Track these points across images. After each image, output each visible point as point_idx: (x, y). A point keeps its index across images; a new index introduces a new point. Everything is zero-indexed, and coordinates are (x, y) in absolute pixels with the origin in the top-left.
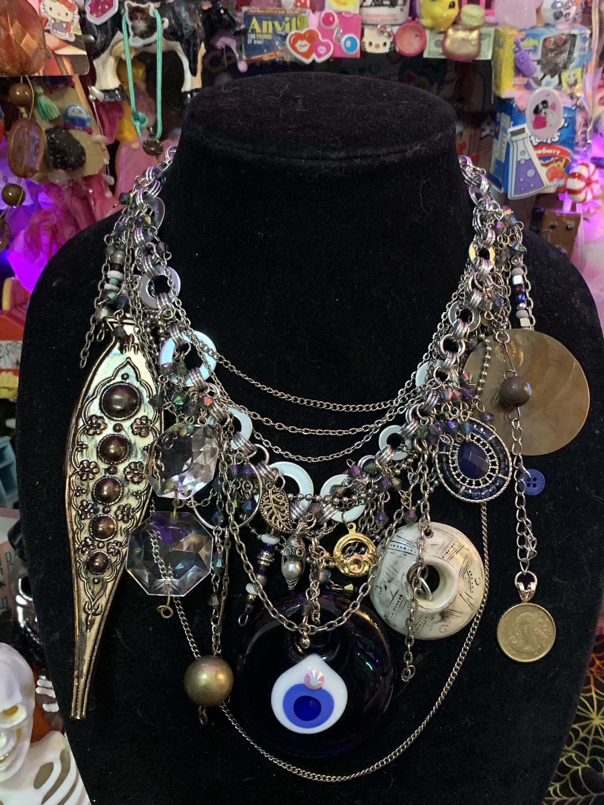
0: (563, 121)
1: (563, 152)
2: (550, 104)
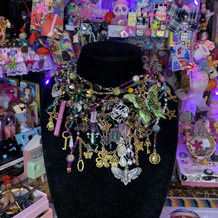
0: (185, 52)
1: (186, 60)
2: (182, 48)
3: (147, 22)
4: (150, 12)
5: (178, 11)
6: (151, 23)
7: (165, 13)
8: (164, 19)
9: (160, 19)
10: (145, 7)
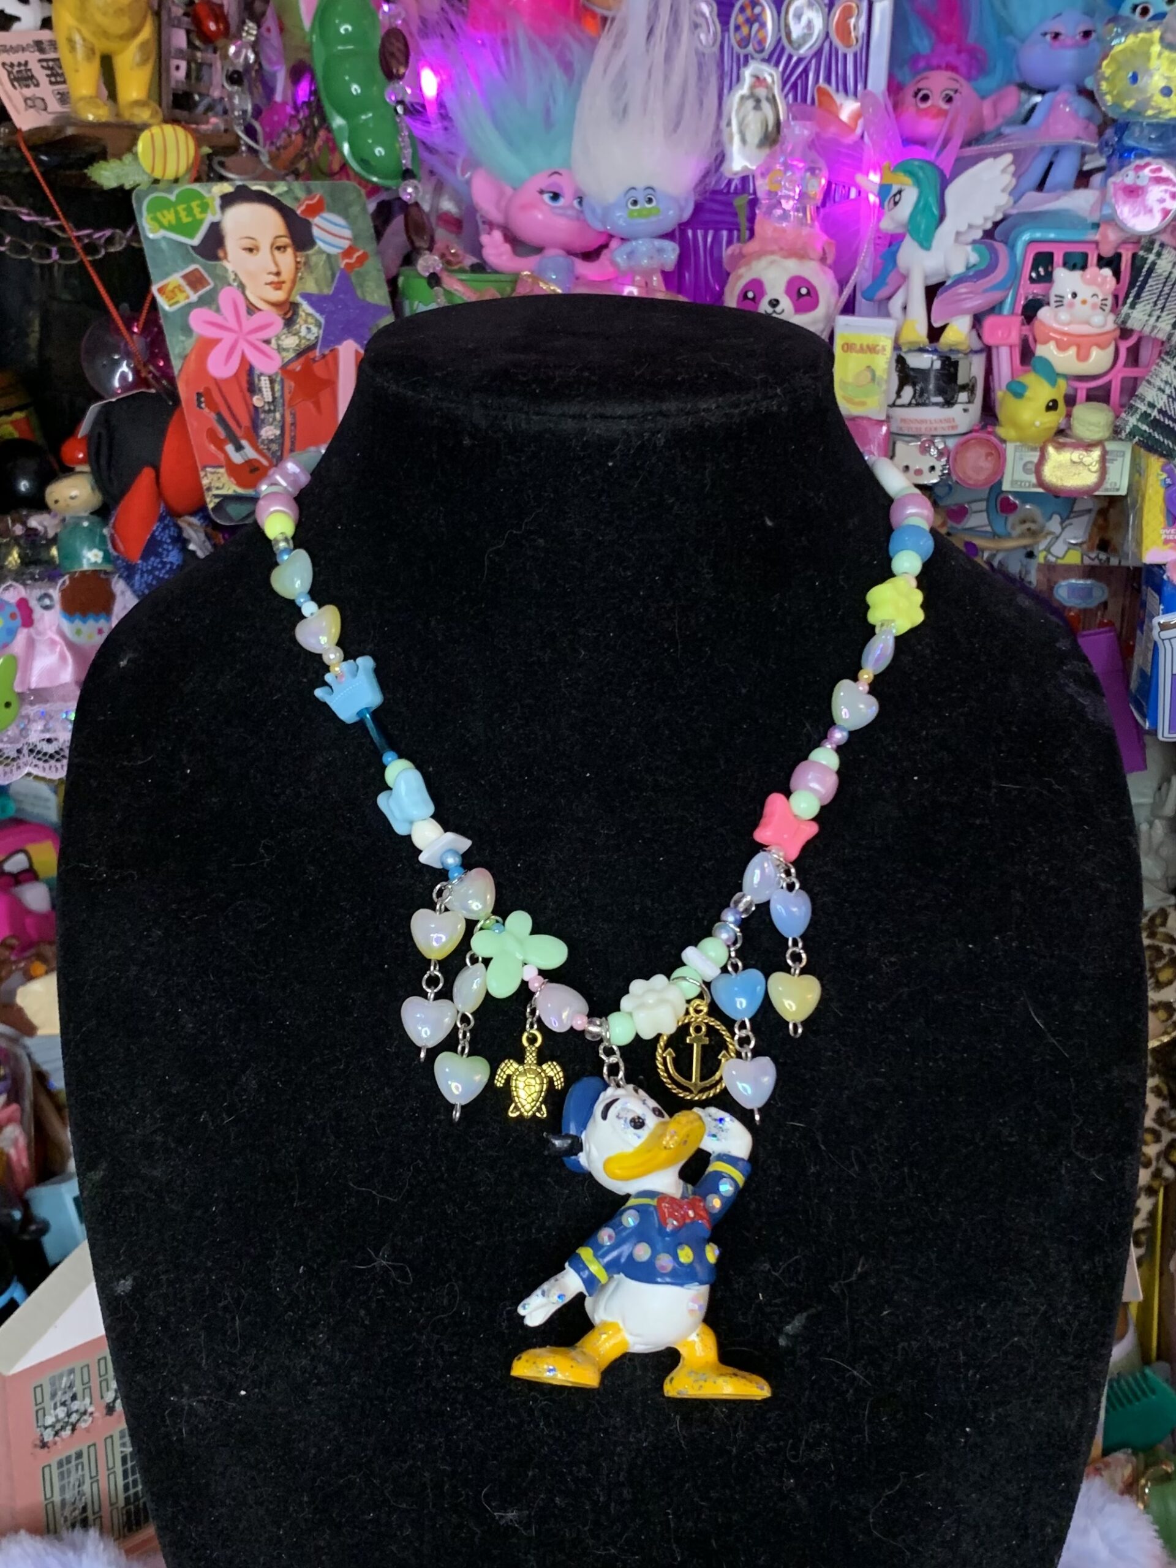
3: (969, 388)
6: (1000, 394)
7: (1104, 322)
8: (1099, 360)
9: (1065, 360)
10: (960, 280)
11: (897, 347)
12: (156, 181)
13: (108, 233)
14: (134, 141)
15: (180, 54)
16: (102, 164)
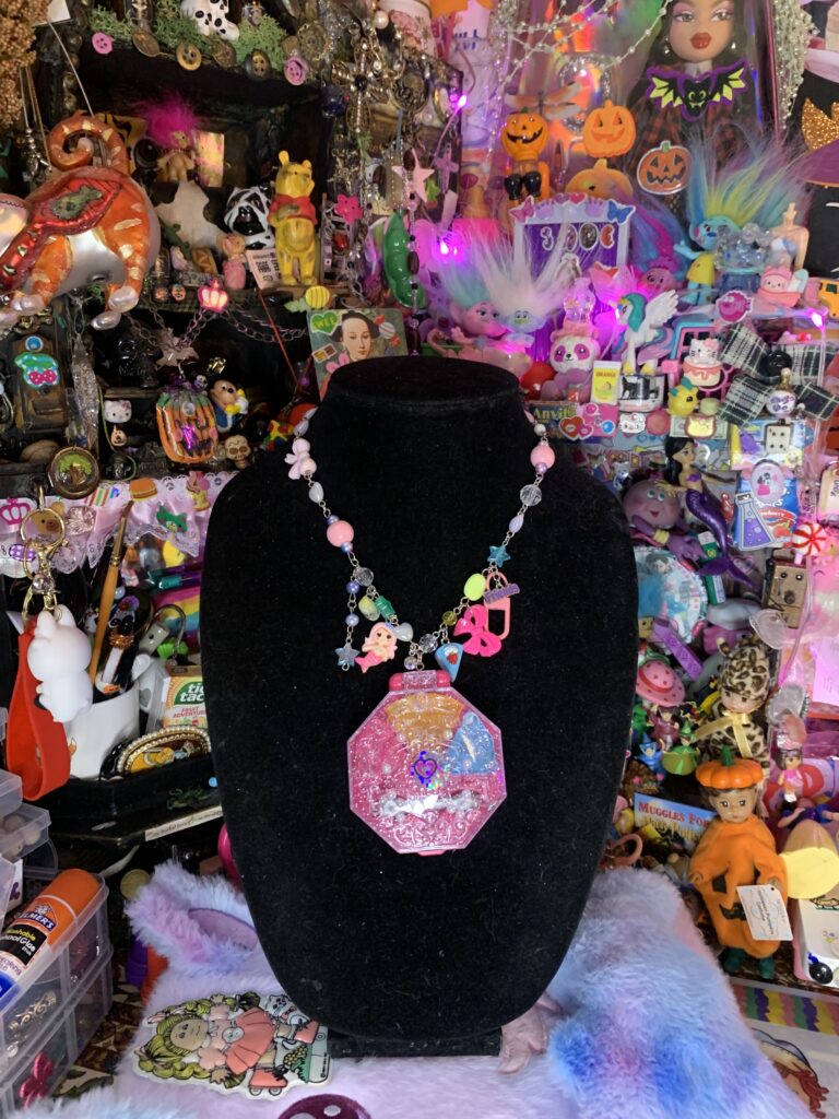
0: (785, 490)
1: (787, 515)
2: (772, 476)
3: (656, 392)
4: (667, 357)
5: (758, 351)
7: (715, 363)
8: (713, 380)
9: (697, 380)
10: (650, 344)
11: (622, 374)
12: (313, 309)
13: (296, 330)
14: (304, 293)
15: (328, 256)
16: (291, 303)
